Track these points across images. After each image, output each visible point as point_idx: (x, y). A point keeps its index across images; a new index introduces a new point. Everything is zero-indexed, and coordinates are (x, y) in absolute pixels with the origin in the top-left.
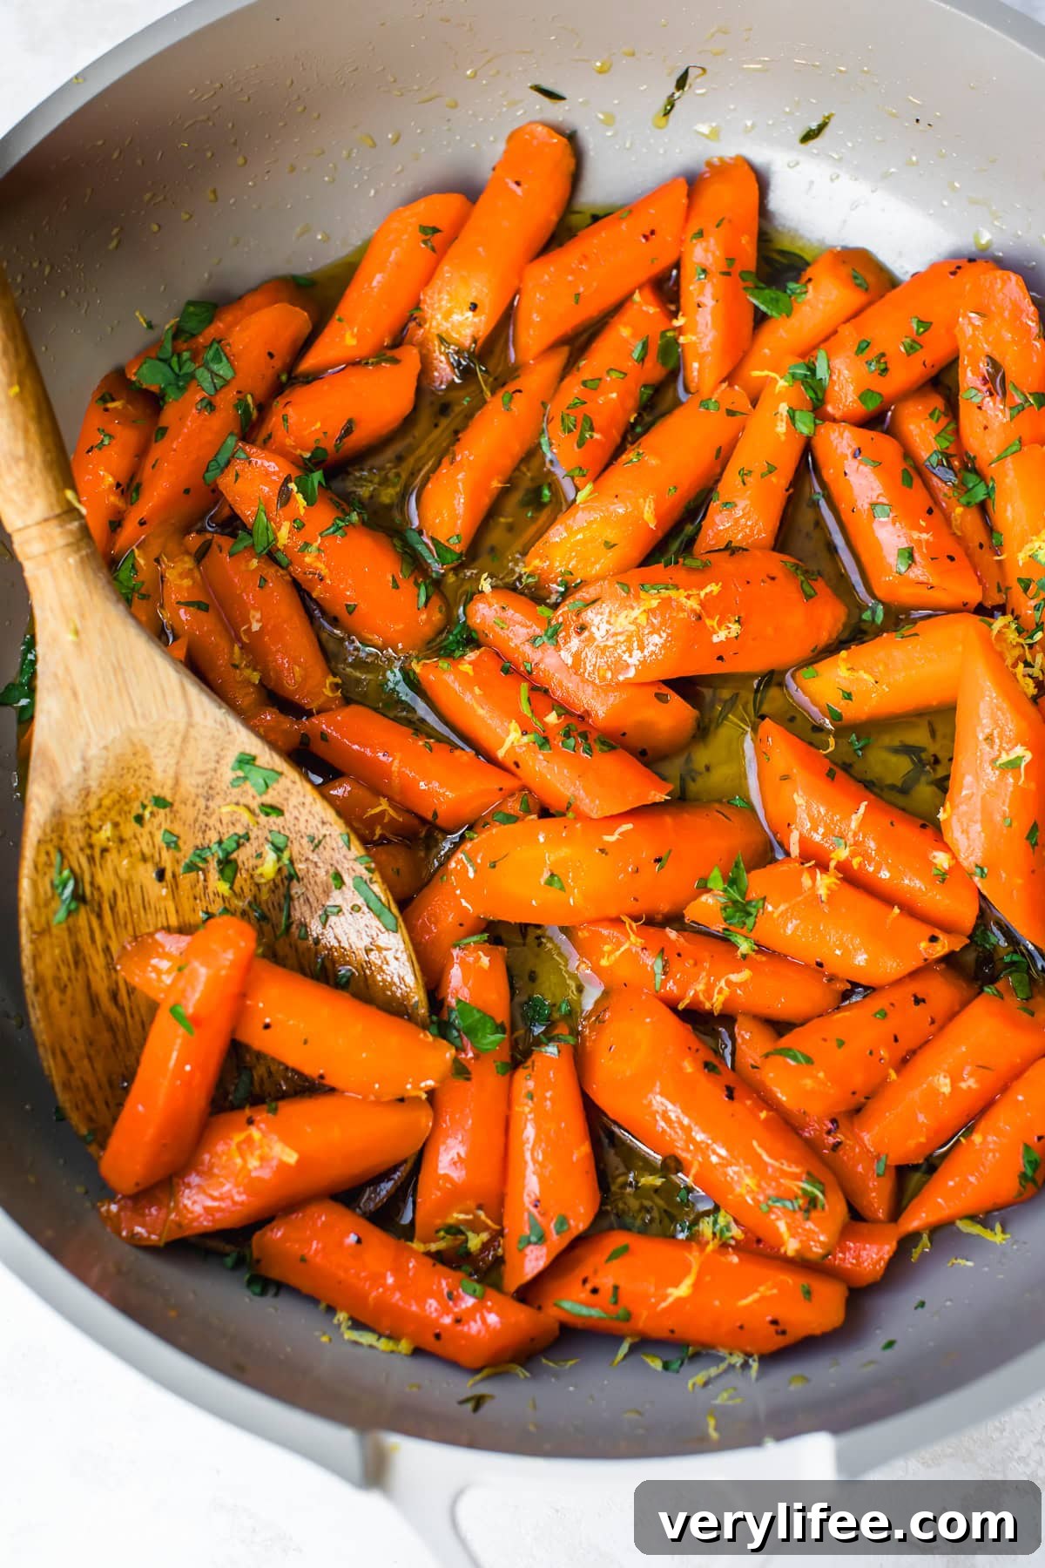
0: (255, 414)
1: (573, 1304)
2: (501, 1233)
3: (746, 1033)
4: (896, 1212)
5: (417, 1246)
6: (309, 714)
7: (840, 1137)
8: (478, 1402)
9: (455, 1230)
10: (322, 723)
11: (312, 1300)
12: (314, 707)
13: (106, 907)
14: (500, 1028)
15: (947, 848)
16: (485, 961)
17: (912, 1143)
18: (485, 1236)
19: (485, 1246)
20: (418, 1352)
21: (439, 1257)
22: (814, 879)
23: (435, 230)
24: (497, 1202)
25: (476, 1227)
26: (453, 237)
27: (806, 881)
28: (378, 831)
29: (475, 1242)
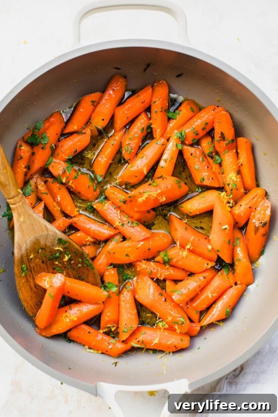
0: (54, 147)
1: (134, 344)
2: (118, 328)
3: (168, 283)
4: (200, 321)
5: (101, 331)
6: (72, 217)
7: (188, 306)
8: (116, 364)
9: (109, 327)
10: (75, 219)
11: (80, 344)
12: (73, 216)
13: (32, 270)
14: (117, 286)
15: (211, 244)
16: (113, 272)
17: (203, 307)
18: (115, 328)
19: (115, 330)
20: (102, 353)
21: (105, 333)
22: (182, 253)
23: (94, 102)
24: (117, 322)
25: (113, 327)
26: (98, 103)
27: (181, 253)
28: (88, 243)
29: (113, 329)
